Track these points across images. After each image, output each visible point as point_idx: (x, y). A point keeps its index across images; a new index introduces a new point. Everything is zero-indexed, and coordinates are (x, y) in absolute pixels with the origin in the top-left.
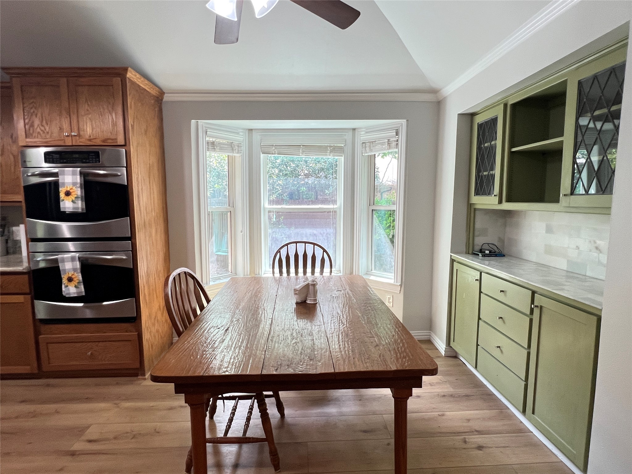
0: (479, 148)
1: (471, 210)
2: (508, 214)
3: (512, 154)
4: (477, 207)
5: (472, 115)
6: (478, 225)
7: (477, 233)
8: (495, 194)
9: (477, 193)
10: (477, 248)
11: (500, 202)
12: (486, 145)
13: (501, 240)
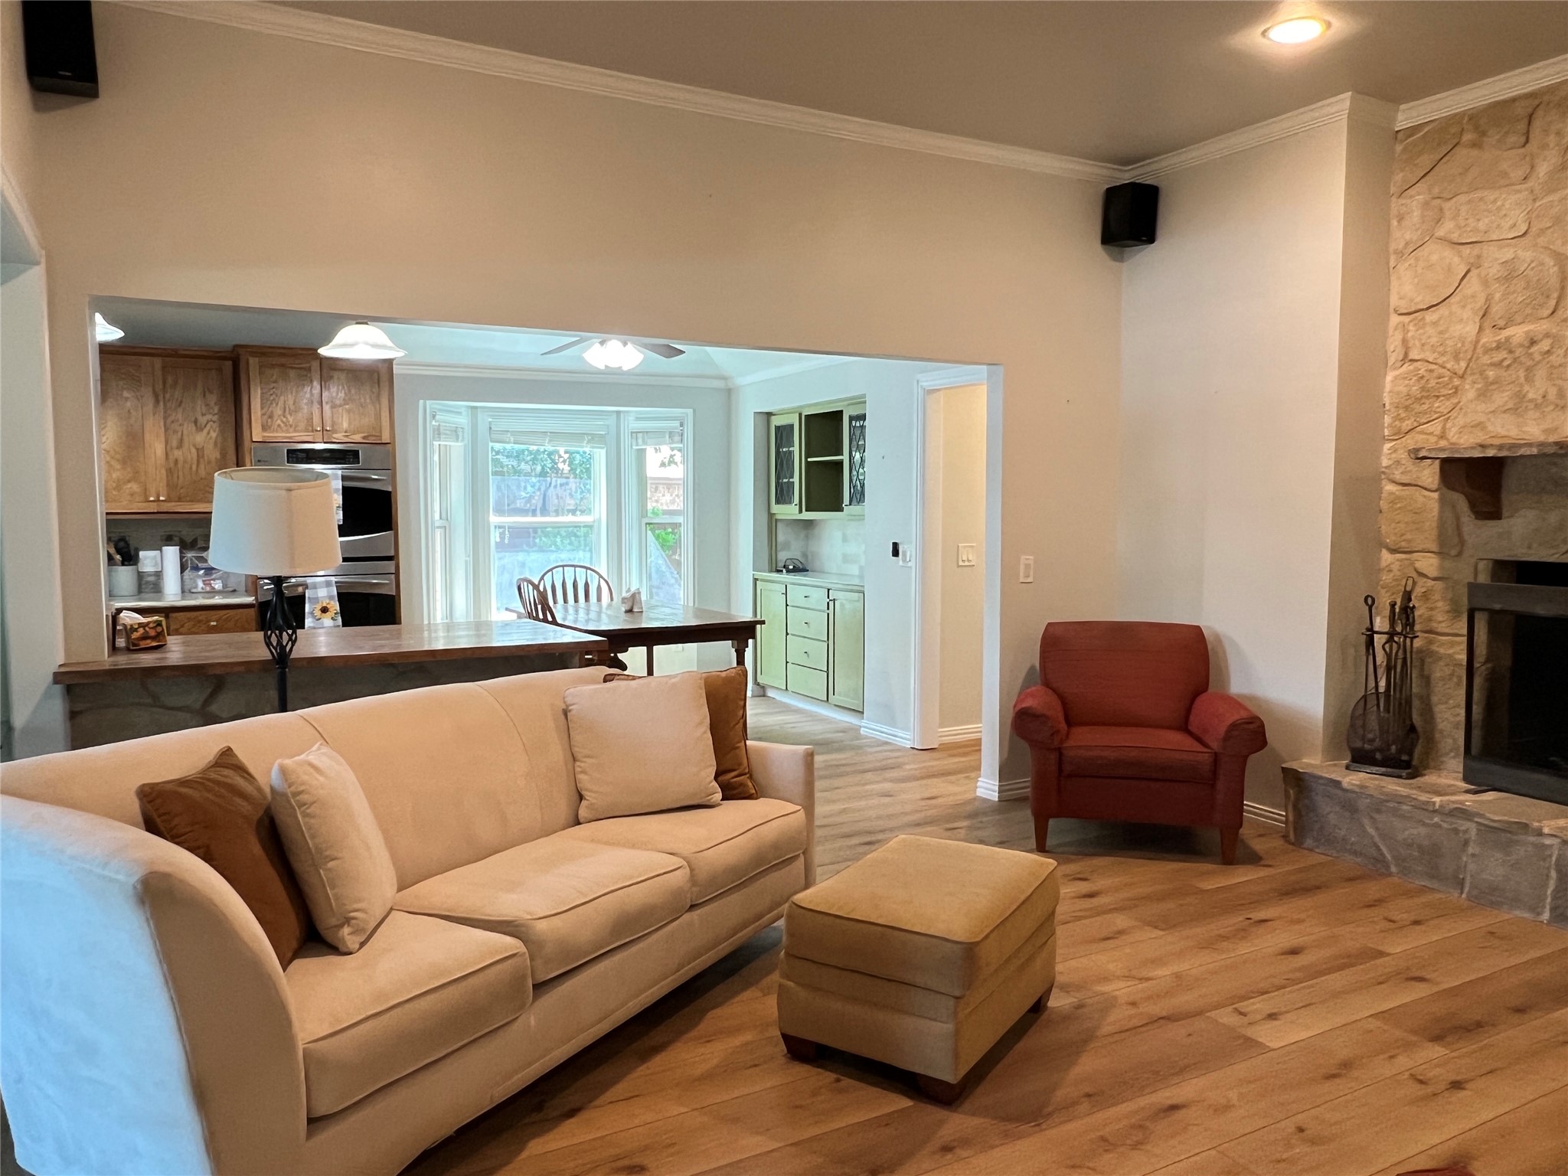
0: (778, 453)
1: (772, 521)
2: (809, 524)
3: (807, 463)
4: (779, 517)
5: (769, 414)
6: (781, 538)
7: (779, 547)
8: (795, 503)
9: (778, 502)
10: (781, 564)
11: (801, 511)
12: (784, 450)
13: (805, 555)
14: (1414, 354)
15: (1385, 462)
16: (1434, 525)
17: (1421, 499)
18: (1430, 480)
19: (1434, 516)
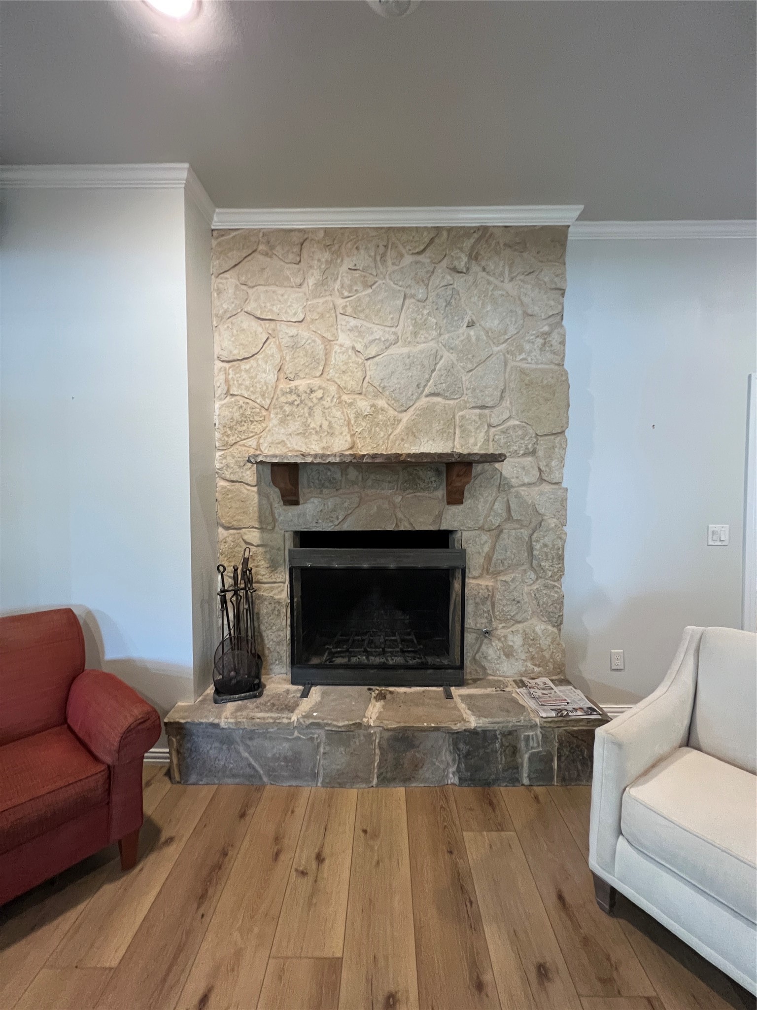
14: (234, 390)
15: (218, 466)
16: (256, 509)
17: (245, 491)
18: (251, 479)
19: (255, 503)
